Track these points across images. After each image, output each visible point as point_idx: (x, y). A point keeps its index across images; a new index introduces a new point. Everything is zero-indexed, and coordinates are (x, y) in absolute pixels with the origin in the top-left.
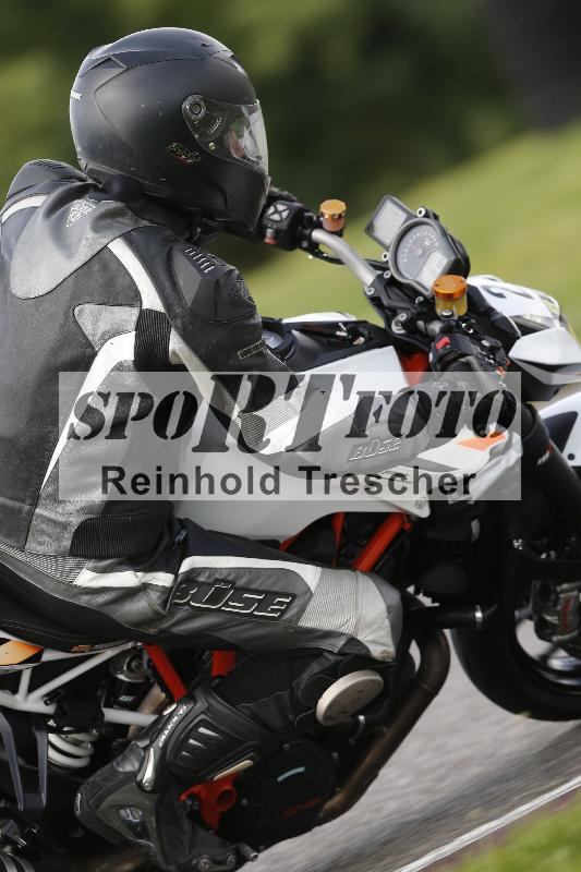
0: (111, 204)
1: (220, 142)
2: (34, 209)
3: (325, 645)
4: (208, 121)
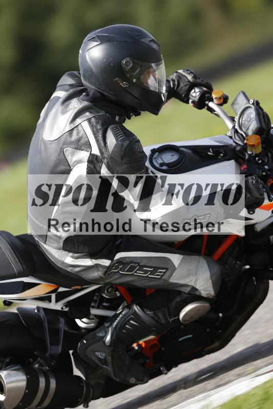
1: (139, 79)
2: (59, 98)
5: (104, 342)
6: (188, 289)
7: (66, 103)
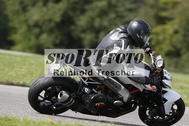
5: (91, 98)
6: (121, 97)
7: (121, 33)
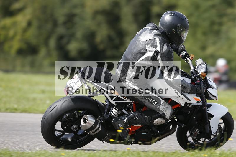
0: (159, 33)
1: (180, 33)
2: (148, 29)
3: (160, 112)
4: (180, 29)
5: (123, 121)
6: (162, 113)
7: (152, 31)
